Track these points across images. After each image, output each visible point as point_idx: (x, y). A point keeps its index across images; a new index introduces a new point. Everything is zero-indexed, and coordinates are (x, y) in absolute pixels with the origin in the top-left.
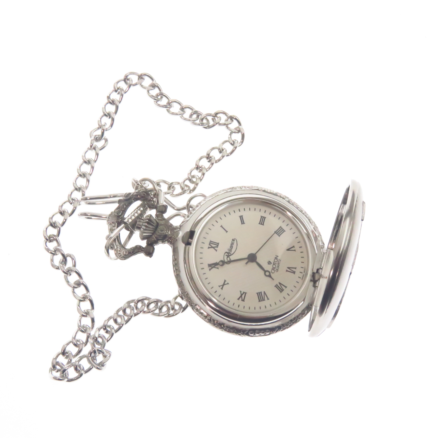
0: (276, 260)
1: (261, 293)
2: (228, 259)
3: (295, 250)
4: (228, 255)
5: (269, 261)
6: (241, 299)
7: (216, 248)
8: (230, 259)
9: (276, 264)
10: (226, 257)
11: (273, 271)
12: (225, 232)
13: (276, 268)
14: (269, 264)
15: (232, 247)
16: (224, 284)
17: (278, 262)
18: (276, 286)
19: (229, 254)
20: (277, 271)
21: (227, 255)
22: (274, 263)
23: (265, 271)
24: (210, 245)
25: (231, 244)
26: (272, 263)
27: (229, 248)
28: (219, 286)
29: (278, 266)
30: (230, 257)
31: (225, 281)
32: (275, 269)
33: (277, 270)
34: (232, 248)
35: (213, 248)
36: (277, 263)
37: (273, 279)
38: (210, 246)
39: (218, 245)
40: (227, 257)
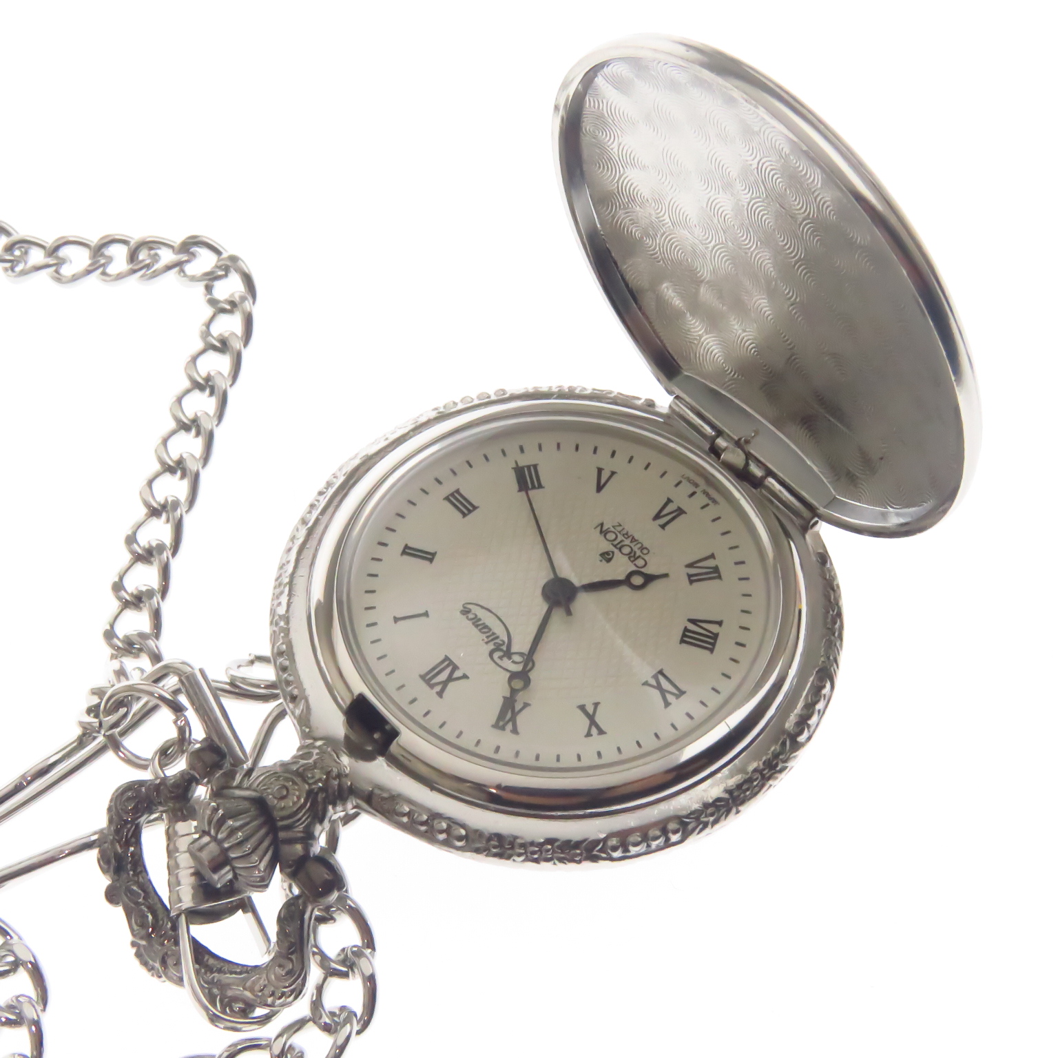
0: (611, 536)
1: (686, 630)
2: (517, 658)
3: (613, 473)
4: (502, 650)
5: (602, 555)
6: (670, 698)
7: (457, 674)
8: (521, 654)
9: (622, 541)
10: (507, 663)
11: (640, 562)
12: (423, 619)
13: (635, 549)
14: (609, 560)
15: (483, 628)
16: (591, 718)
17: (620, 532)
18: (692, 579)
19: (504, 648)
20: (645, 551)
21: (500, 654)
22: (615, 546)
23: (627, 581)
24: (432, 686)
25: (473, 624)
26: (613, 552)
27: (484, 636)
28: (589, 735)
29: (633, 540)
30: (514, 649)
31: (582, 708)
32: (638, 553)
33: (642, 548)
34: (490, 630)
35: (450, 679)
36: (620, 538)
37: (666, 575)
38: (438, 688)
39: (451, 663)
40: (505, 659)
